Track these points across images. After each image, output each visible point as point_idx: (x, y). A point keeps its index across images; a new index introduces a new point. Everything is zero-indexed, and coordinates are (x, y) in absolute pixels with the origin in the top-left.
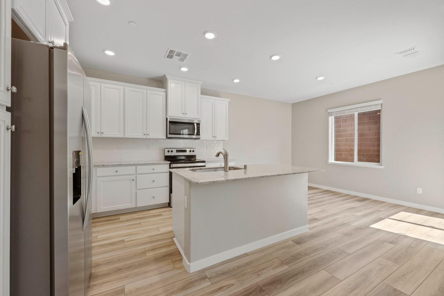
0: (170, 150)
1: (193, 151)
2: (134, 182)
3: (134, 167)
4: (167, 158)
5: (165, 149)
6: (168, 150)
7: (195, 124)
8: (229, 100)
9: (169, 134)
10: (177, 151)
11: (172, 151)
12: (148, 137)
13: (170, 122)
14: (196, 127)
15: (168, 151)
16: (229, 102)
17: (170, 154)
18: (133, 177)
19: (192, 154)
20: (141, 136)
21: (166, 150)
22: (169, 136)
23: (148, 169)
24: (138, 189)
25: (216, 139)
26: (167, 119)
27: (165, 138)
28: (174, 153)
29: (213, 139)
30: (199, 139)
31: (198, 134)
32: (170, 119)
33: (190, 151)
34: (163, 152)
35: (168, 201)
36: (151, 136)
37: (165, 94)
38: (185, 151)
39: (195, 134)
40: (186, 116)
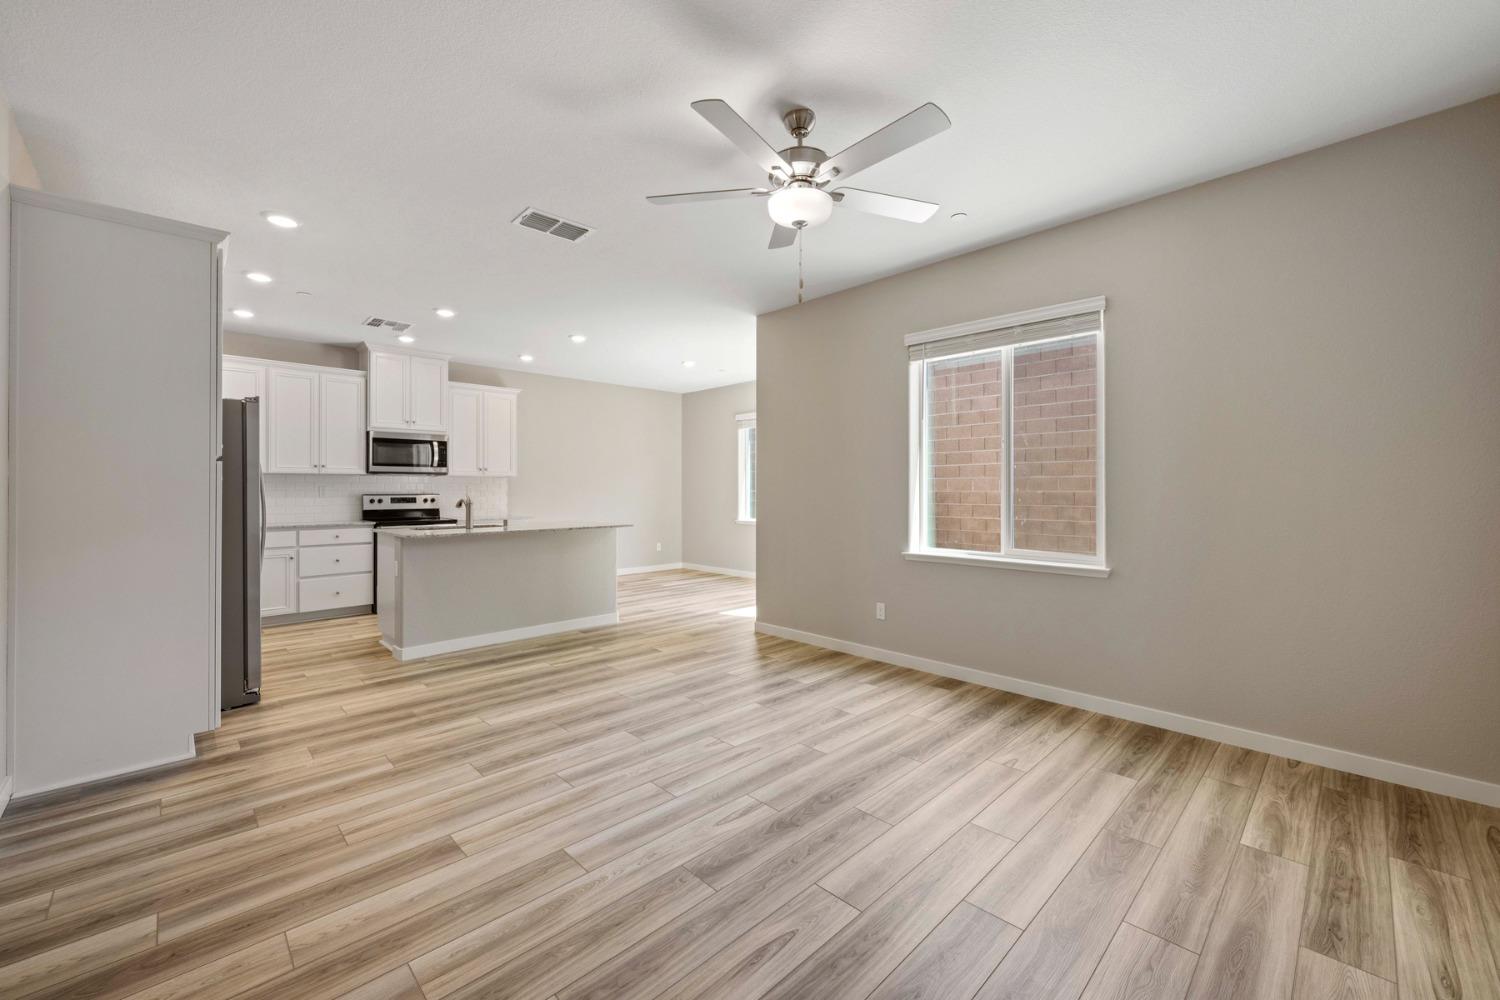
0: (376, 498)
1: (433, 500)
2: (293, 564)
3: (293, 533)
4: (368, 515)
5: (365, 497)
6: (371, 497)
7: (435, 444)
8: (518, 391)
9: (374, 464)
10: (393, 500)
11: (380, 501)
12: (323, 471)
13: (375, 440)
14: (436, 449)
15: (372, 501)
16: (519, 397)
17: (376, 507)
18: (292, 552)
19: (428, 506)
20: (306, 469)
21: (367, 499)
22: (372, 468)
23: (327, 536)
24: (302, 578)
25: (487, 474)
26: (368, 433)
27: (363, 472)
28: (387, 505)
29: (480, 474)
30: (445, 474)
31: (443, 462)
32: (375, 432)
33: (426, 501)
34: (358, 503)
35: (370, 602)
36: (331, 469)
37: (362, 380)
38: (413, 500)
39: (435, 464)
40: (413, 427)
